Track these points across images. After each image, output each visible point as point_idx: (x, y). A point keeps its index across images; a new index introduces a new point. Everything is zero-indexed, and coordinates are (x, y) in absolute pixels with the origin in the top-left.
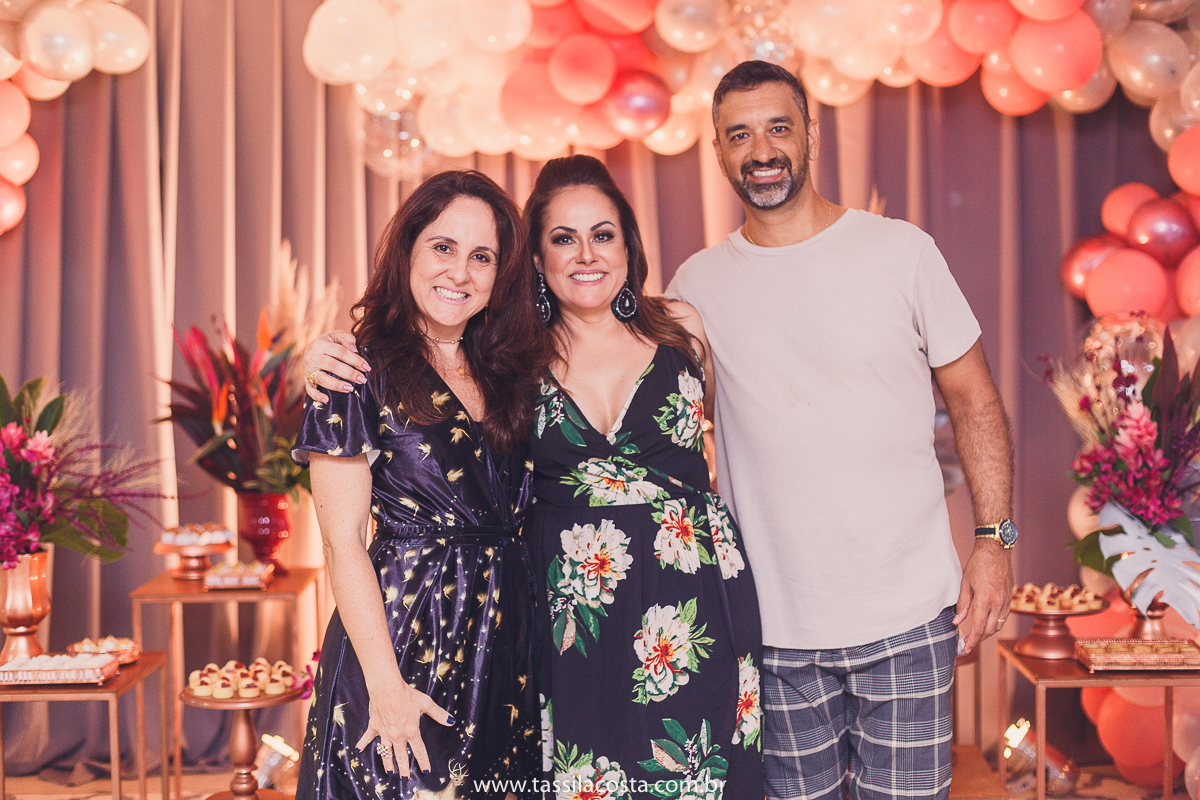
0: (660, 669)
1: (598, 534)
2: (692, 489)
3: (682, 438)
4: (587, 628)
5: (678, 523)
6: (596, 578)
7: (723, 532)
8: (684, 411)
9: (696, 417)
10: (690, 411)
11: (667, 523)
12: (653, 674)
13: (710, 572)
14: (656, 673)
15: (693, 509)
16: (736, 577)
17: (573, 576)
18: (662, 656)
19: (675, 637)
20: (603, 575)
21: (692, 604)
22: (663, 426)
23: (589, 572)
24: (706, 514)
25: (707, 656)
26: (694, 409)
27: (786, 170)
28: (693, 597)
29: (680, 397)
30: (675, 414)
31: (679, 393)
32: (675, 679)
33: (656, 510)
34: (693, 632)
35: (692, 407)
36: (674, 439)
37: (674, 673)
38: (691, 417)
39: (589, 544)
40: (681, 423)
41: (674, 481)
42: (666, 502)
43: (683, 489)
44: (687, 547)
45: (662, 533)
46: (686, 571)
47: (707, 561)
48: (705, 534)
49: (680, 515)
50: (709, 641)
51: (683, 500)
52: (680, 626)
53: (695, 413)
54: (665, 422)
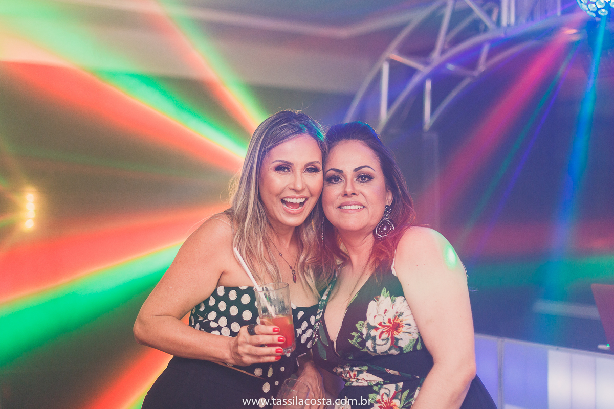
2: (410, 376)
3: (378, 352)
5: (386, 404)
8: (369, 335)
11: (380, 403)
15: (407, 392)
29: (366, 323)
30: (362, 338)
33: (374, 392)
35: (376, 329)
40: (369, 344)
41: (391, 371)
43: (401, 376)
49: (391, 397)
51: (401, 384)
53: (382, 333)
54: (356, 343)
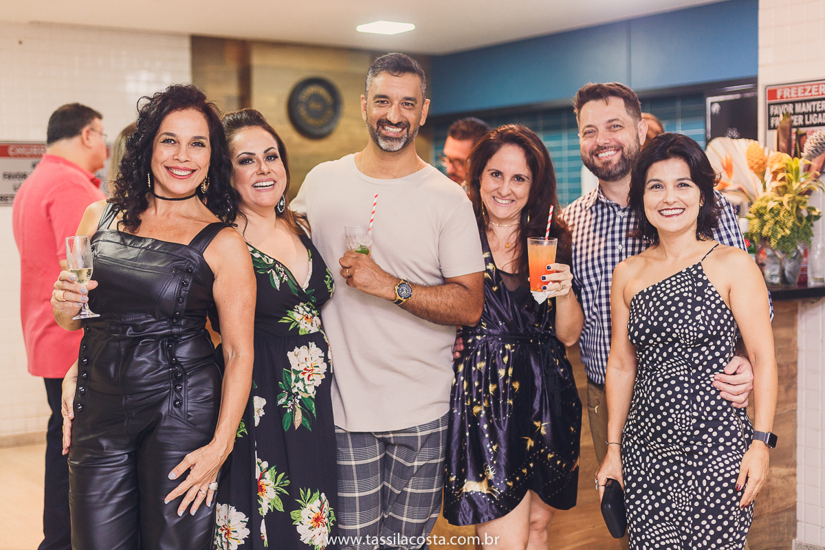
17: (297, 381)
27: (405, 130)
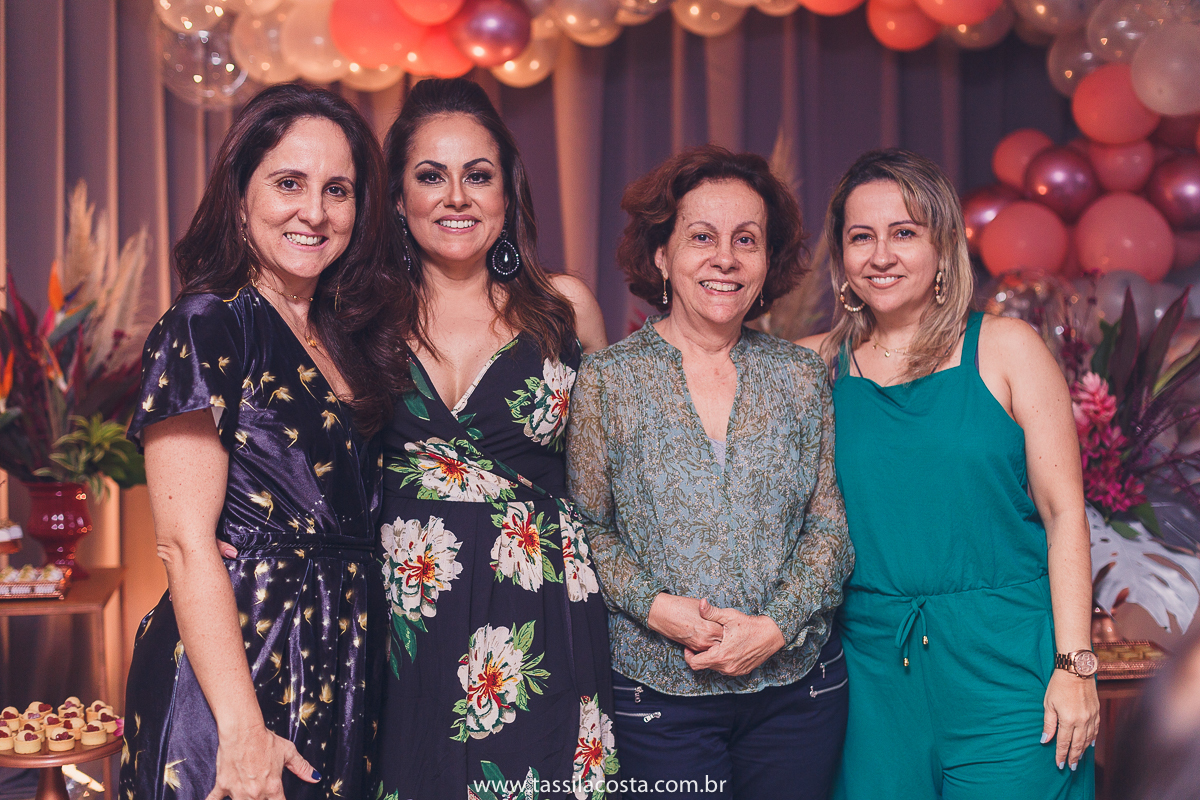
0: (484, 701)
1: (424, 533)
2: (544, 492)
3: (537, 432)
4: (402, 644)
5: (522, 529)
6: (418, 585)
7: (576, 547)
8: (543, 400)
9: (557, 411)
10: (550, 401)
11: (509, 528)
12: (476, 707)
13: (554, 591)
14: (479, 705)
15: (541, 516)
16: (586, 601)
18: (488, 686)
19: (506, 664)
20: (425, 582)
21: (529, 628)
22: (515, 413)
23: (410, 577)
24: (559, 523)
25: (539, 691)
26: (556, 401)
28: (530, 620)
29: (542, 383)
30: (532, 402)
31: (541, 378)
32: (500, 715)
33: (497, 512)
34: (526, 662)
35: (554, 398)
36: (527, 431)
37: (500, 707)
38: (550, 409)
39: (411, 544)
40: (538, 413)
41: (523, 480)
42: (509, 504)
43: (532, 490)
44: (531, 559)
45: (503, 538)
46: (527, 587)
47: (552, 577)
48: (554, 546)
49: (525, 520)
50: (544, 673)
51: (531, 503)
52: (512, 653)
53: (557, 405)
54: (518, 408)
